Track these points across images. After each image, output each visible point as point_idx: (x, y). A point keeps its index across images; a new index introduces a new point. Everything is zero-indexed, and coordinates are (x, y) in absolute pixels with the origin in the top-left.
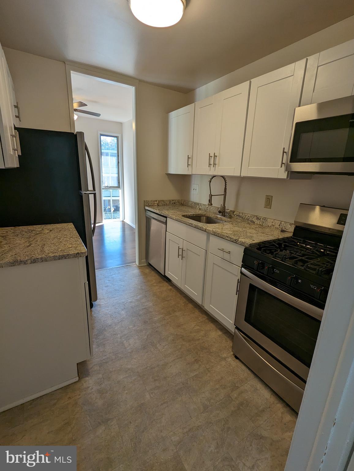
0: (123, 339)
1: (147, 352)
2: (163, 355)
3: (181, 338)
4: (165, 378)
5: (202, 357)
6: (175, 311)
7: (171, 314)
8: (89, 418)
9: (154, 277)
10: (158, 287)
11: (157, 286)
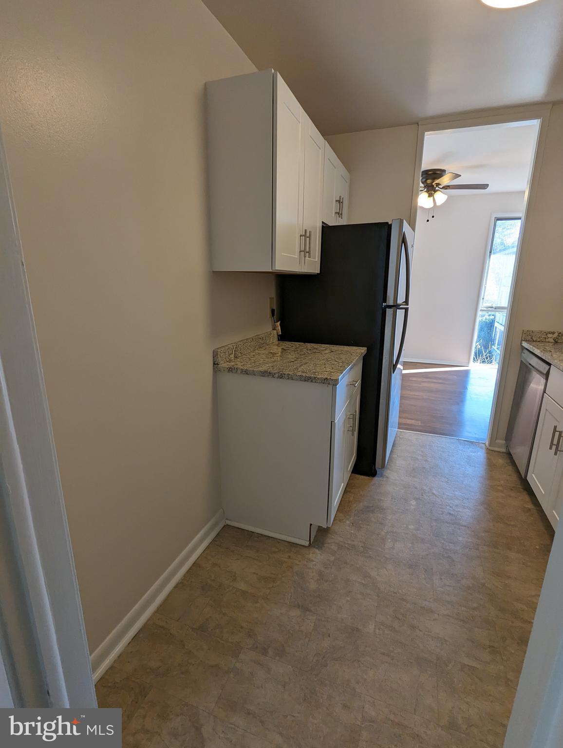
0: (389, 537)
1: (412, 574)
2: (433, 595)
3: (489, 595)
4: (413, 627)
5: (511, 653)
6: (510, 549)
7: (497, 548)
8: (292, 591)
9: (507, 476)
10: (503, 495)
11: (502, 492)
